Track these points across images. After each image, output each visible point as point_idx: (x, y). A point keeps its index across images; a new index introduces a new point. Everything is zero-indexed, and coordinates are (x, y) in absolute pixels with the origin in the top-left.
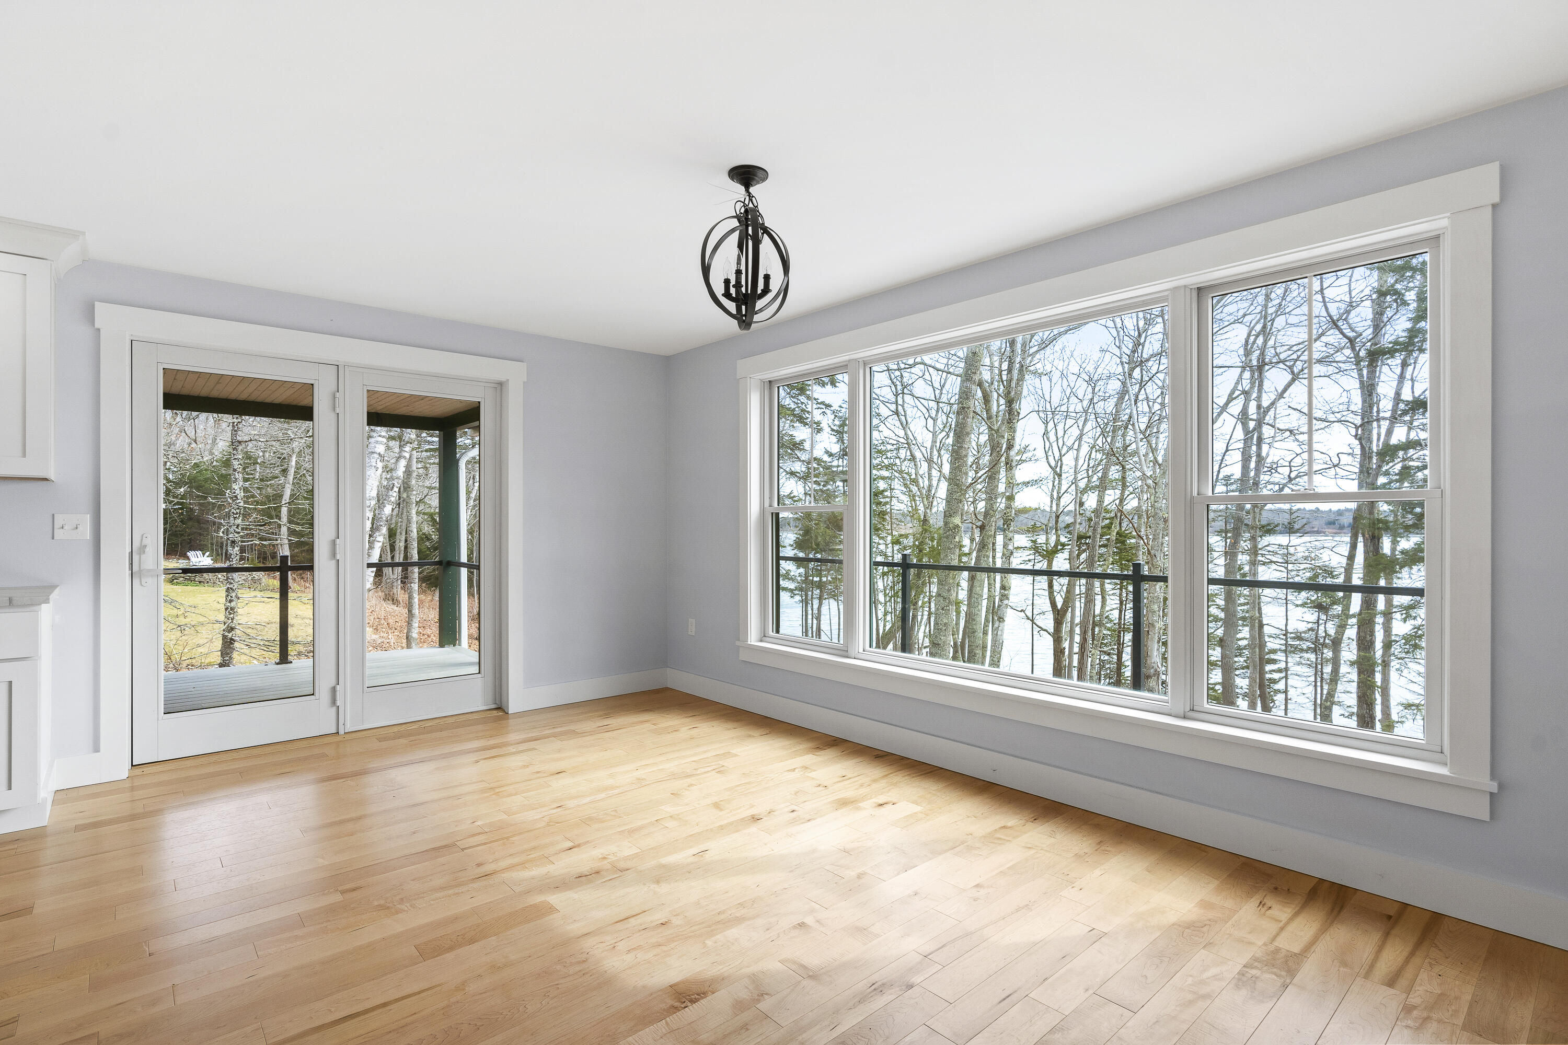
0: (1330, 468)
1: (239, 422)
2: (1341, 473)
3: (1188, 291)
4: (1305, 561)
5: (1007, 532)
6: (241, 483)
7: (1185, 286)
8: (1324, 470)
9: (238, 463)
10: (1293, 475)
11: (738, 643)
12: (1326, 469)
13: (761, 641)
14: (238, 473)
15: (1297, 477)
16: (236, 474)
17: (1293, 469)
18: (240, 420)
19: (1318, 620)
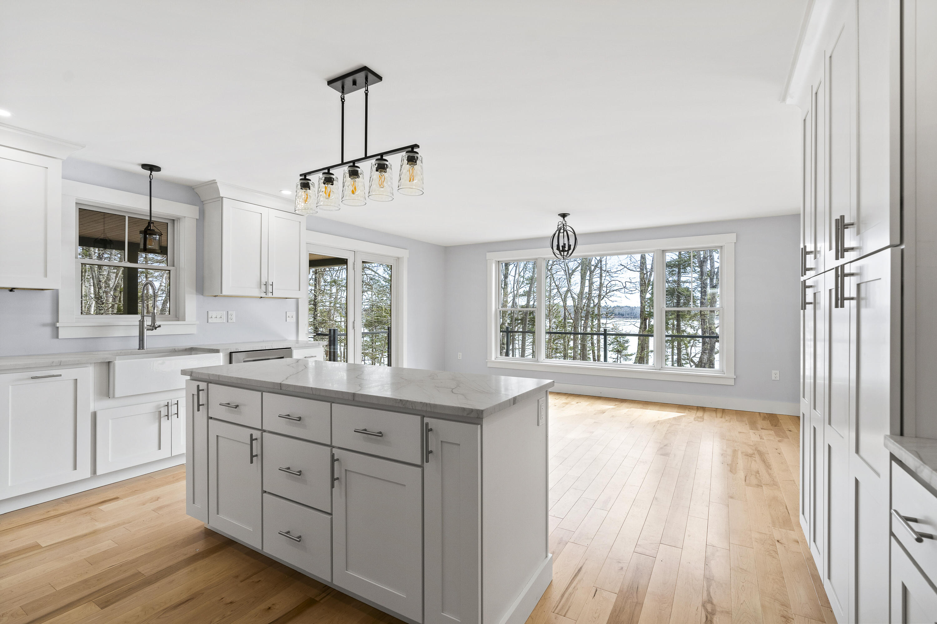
0: (622, 288)
1: (103, 253)
2: (627, 291)
3: (661, 251)
4: (612, 331)
5: (505, 318)
6: (104, 289)
7: (660, 250)
8: (620, 289)
9: (102, 277)
10: (608, 291)
11: (487, 360)
12: (621, 289)
13: (495, 359)
14: (102, 283)
15: (609, 292)
16: (101, 283)
17: (608, 288)
18: (103, 252)
19: (618, 357)
